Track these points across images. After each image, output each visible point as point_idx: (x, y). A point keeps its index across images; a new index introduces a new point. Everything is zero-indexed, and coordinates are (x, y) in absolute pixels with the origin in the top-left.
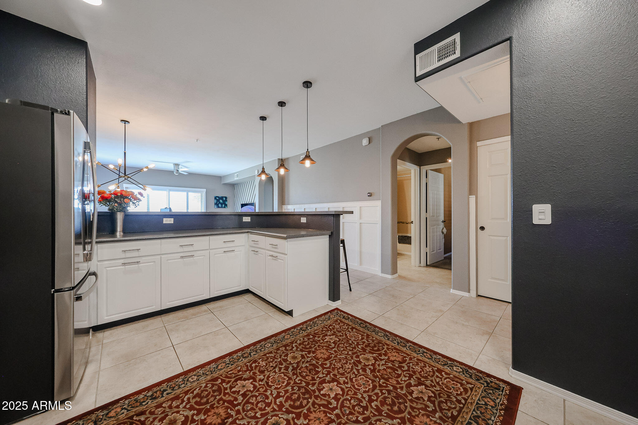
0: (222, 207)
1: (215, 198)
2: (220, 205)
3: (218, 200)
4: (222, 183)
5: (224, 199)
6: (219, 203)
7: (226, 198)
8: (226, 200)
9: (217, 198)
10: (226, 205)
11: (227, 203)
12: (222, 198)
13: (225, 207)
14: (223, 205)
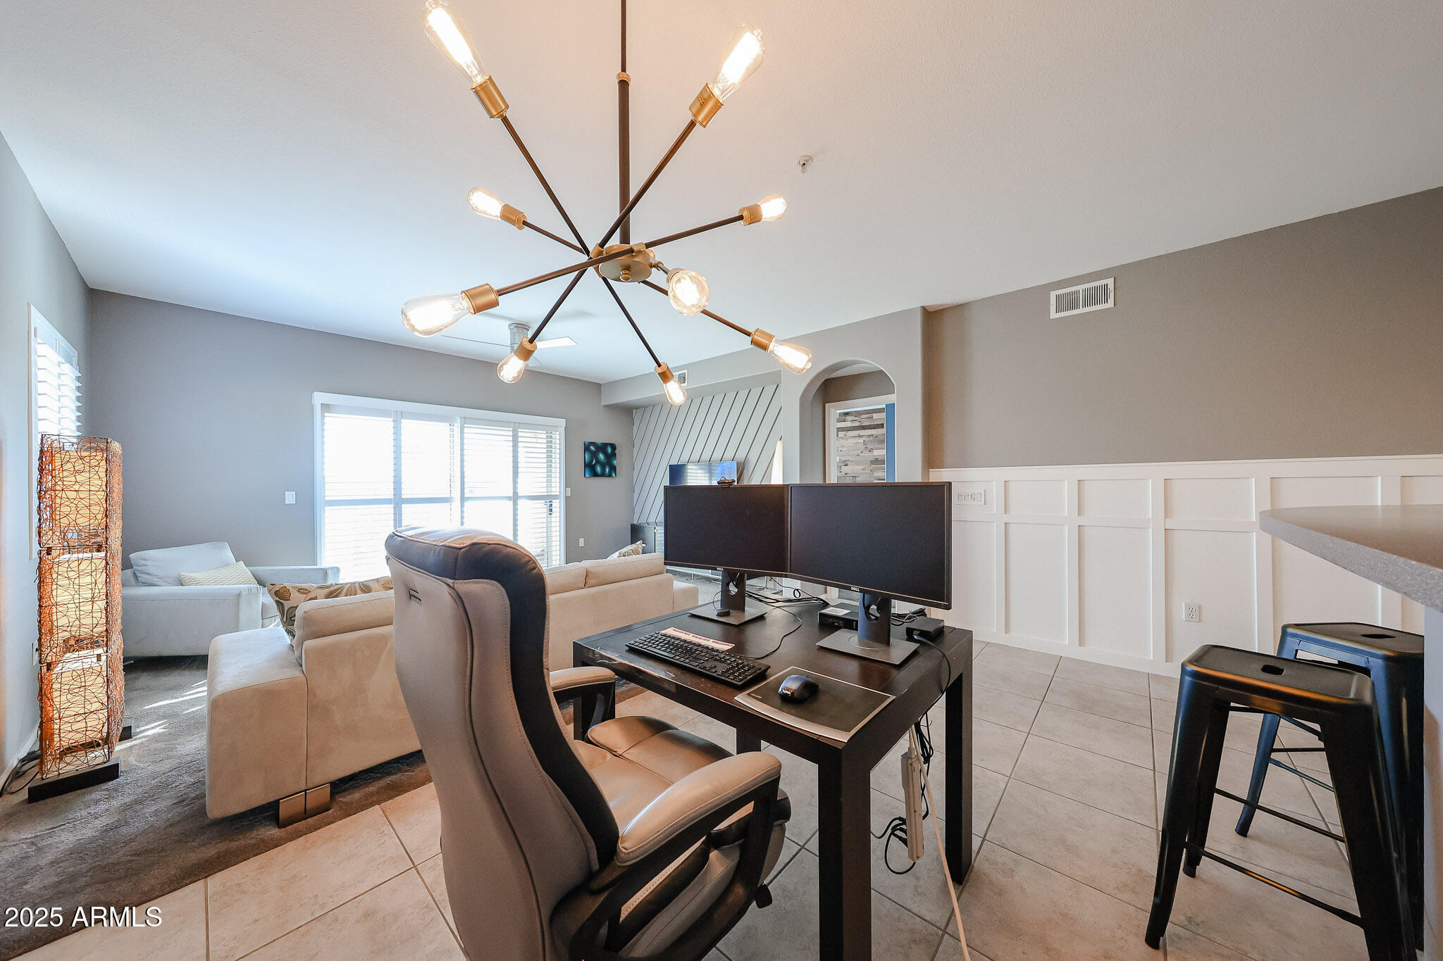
0: (603, 475)
1: (587, 448)
2: (599, 469)
3: (594, 455)
4: (603, 403)
5: (609, 450)
6: (598, 461)
7: (613, 447)
8: (614, 455)
9: (592, 448)
10: (613, 468)
11: (615, 462)
12: (602, 448)
13: (610, 476)
14: (607, 470)
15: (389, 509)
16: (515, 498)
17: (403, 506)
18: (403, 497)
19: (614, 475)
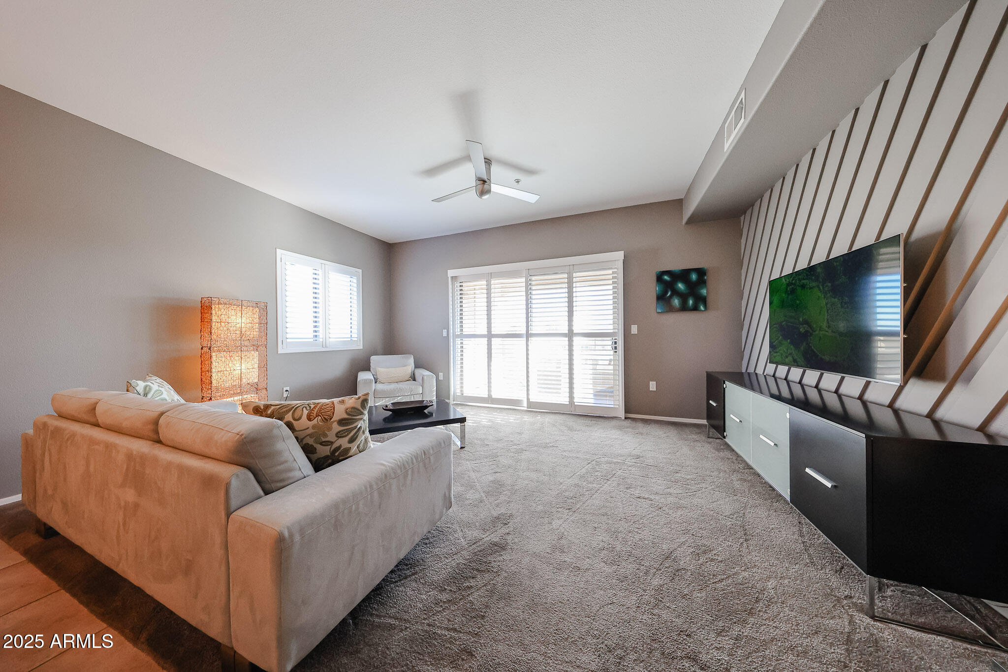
1: (659, 278)
2: (676, 302)
3: (669, 285)
4: (684, 222)
5: (694, 277)
6: (676, 293)
7: (701, 272)
9: (666, 277)
10: (704, 300)
11: (705, 292)
12: (684, 275)
13: (695, 308)
14: (691, 302)
15: (484, 341)
16: (570, 335)
17: (492, 339)
18: (492, 333)
19: (702, 308)
